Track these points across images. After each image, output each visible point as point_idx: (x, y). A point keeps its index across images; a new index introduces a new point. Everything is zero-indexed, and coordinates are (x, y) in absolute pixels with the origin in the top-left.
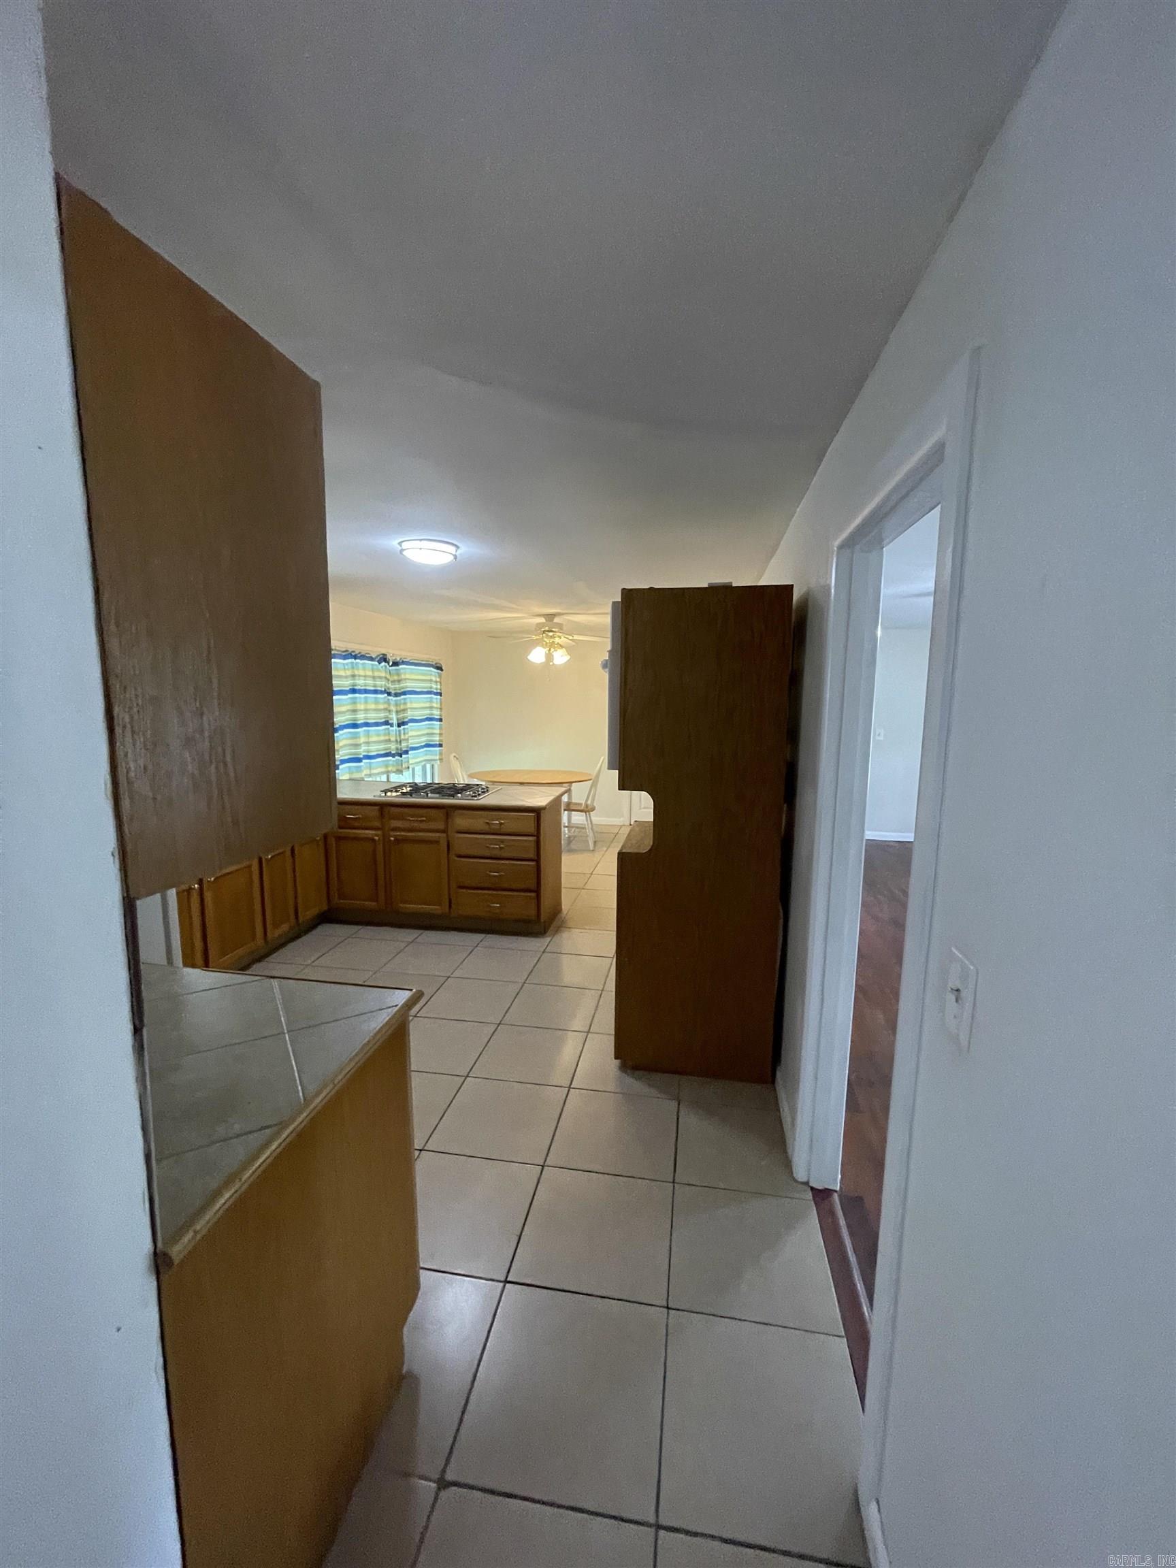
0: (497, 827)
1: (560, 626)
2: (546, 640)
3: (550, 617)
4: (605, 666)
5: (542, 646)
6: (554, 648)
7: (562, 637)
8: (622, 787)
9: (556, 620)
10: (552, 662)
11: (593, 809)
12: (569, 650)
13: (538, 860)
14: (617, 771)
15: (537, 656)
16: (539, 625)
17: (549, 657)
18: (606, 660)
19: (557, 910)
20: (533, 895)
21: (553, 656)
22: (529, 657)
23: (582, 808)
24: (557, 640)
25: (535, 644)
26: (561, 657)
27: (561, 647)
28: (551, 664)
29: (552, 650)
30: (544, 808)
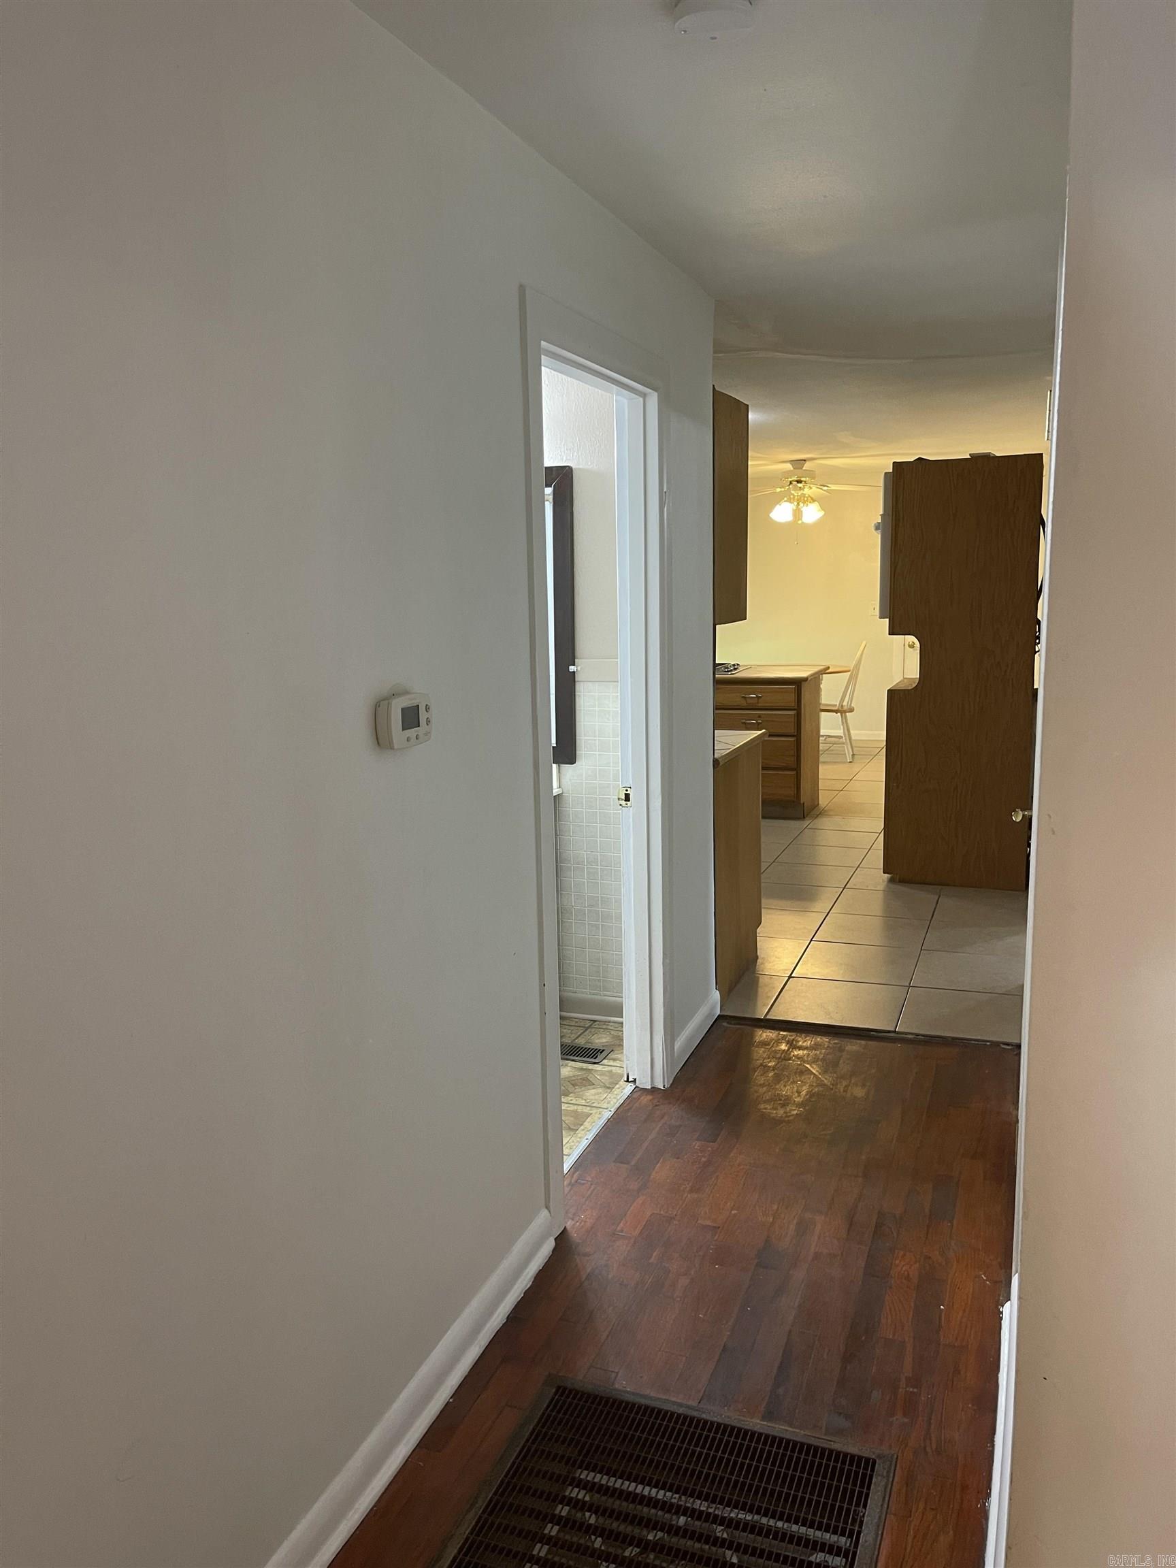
0: (755, 701)
1: (811, 474)
2: (793, 492)
3: (799, 463)
4: (877, 528)
5: (789, 501)
6: (804, 503)
7: (814, 488)
8: (892, 632)
9: (807, 466)
10: (801, 520)
11: (851, 710)
12: (821, 501)
13: (798, 735)
14: (888, 620)
15: (782, 513)
16: (787, 474)
17: (798, 514)
18: (879, 523)
19: (815, 805)
20: (794, 773)
21: (802, 511)
22: (770, 515)
23: (836, 708)
24: (807, 491)
25: (777, 499)
26: (812, 514)
27: (813, 500)
28: (800, 522)
29: (801, 505)
30: (805, 680)
